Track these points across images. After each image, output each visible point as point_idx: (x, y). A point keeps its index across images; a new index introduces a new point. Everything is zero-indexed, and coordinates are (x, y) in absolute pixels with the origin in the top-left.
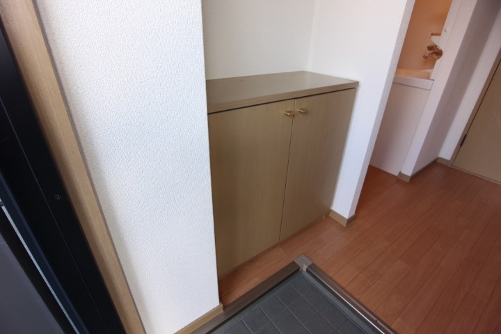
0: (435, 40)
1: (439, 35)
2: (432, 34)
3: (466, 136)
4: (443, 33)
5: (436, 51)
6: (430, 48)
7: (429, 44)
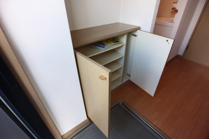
0: (175, 5)
1: (176, 3)
2: (174, 3)
3: (189, 45)
4: (178, 2)
5: (175, 10)
6: (173, 9)
7: (172, 7)
